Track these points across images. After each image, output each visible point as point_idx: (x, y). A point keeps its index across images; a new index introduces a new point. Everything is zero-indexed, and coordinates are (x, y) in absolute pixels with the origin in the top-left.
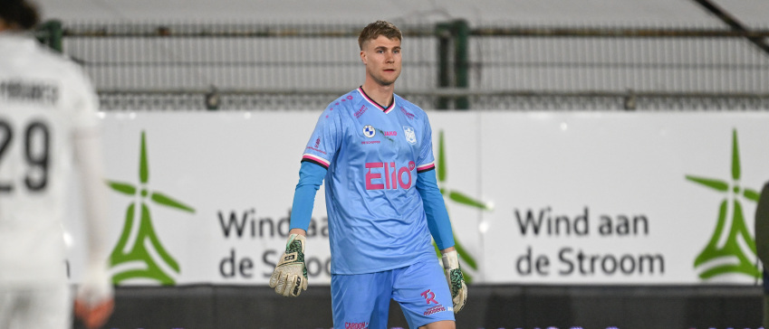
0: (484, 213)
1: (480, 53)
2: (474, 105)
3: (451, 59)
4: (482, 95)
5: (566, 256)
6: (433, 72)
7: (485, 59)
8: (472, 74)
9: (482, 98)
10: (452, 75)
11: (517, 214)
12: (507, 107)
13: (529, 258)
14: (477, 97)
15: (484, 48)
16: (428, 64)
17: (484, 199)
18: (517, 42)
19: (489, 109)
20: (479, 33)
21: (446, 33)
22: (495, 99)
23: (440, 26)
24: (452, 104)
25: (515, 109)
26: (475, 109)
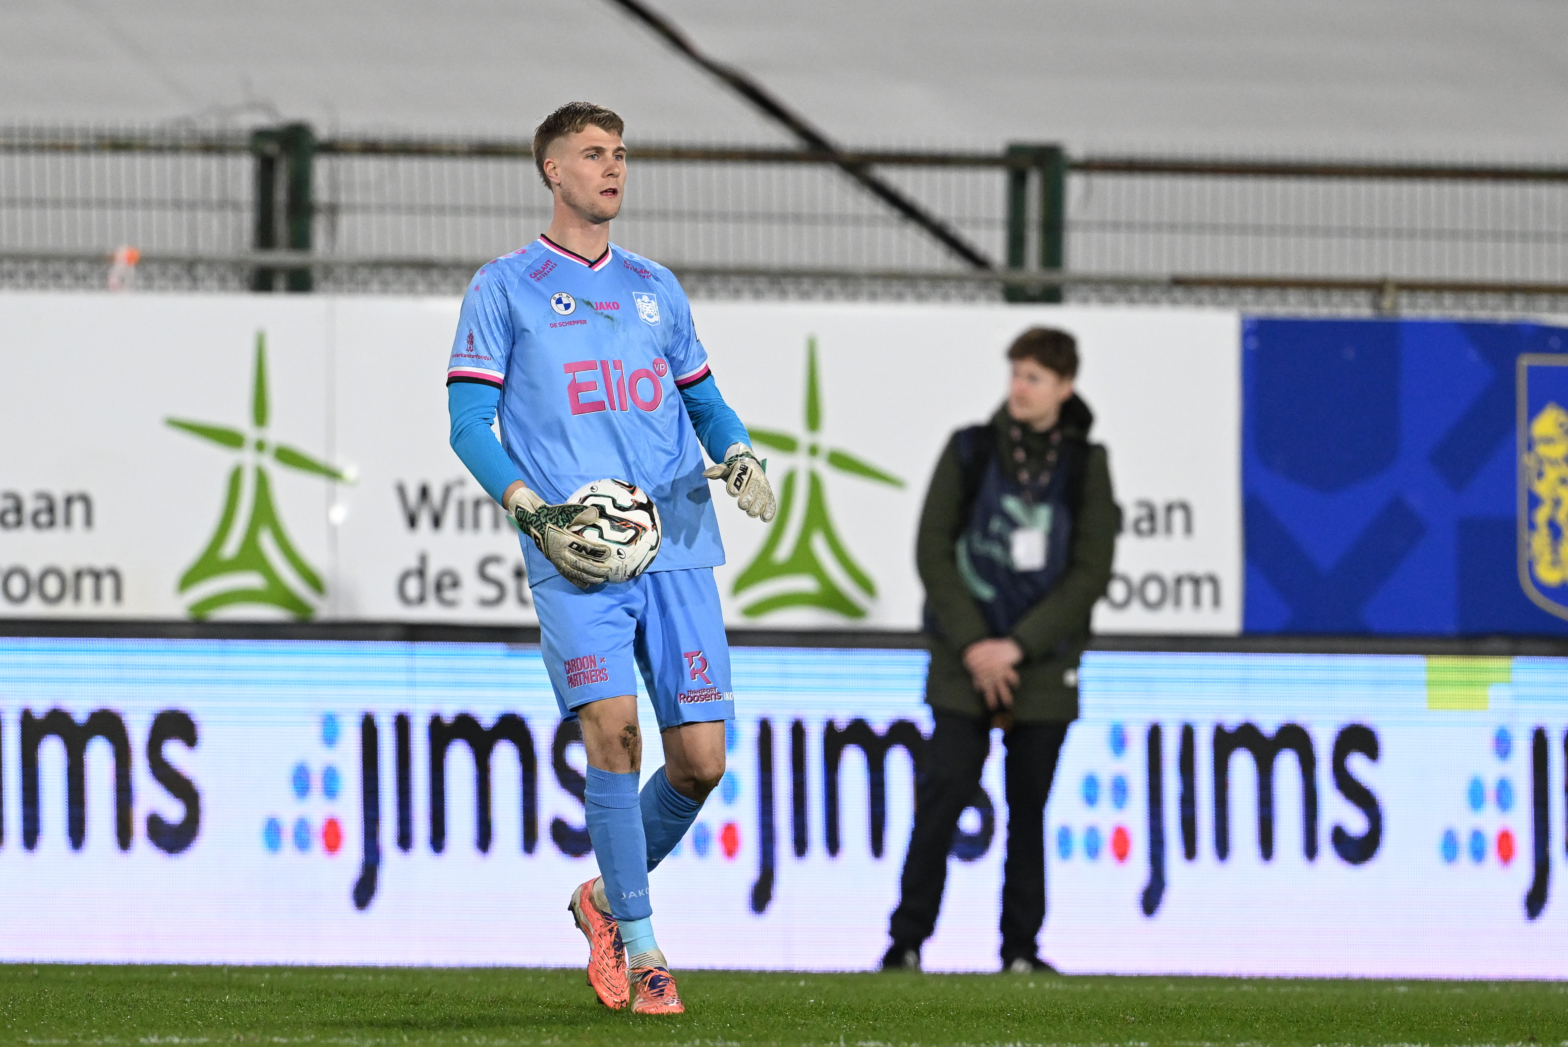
0: (340, 488)
1: (334, 186)
2: (323, 284)
3: (281, 195)
4: (339, 264)
5: (493, 570)
6: (247, 220)
7: (343, 198)
8: (319, 227)
9: (339, 271)
10: (281, 227)
11: (401, 490)
12: (386, 288)
13: (421, 573)
14: (328, 270)
15: (342, 176)
16: (236, 206)
17: (338, 461)
18: (406, 166)
19: (350, 291)
20: (332, 148)
21: (271, 148)
22: (363, 273)
23: (261, 135)
24: (281, 281)
25: (398, 293)
26: (325, 291)
